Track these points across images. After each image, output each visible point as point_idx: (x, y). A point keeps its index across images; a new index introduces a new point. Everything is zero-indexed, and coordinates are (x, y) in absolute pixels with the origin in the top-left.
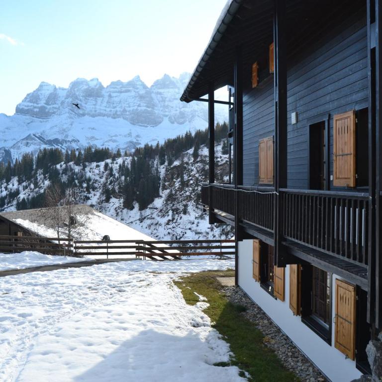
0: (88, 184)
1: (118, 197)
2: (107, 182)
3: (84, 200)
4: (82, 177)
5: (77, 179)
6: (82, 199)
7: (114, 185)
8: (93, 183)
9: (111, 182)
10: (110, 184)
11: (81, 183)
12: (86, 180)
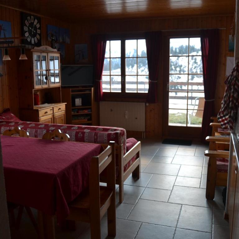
0: (180, 68)
1: (199, 77)
2: (192, 68)
3: (177, 79)
4: (176, 64)
5: (173, 65)
6: (176, 78)
7: (197, 69)
8: (184, 68)
9: (195, 67)
10: (194, 68)
11: (175, 68)
12: (179, 66)
